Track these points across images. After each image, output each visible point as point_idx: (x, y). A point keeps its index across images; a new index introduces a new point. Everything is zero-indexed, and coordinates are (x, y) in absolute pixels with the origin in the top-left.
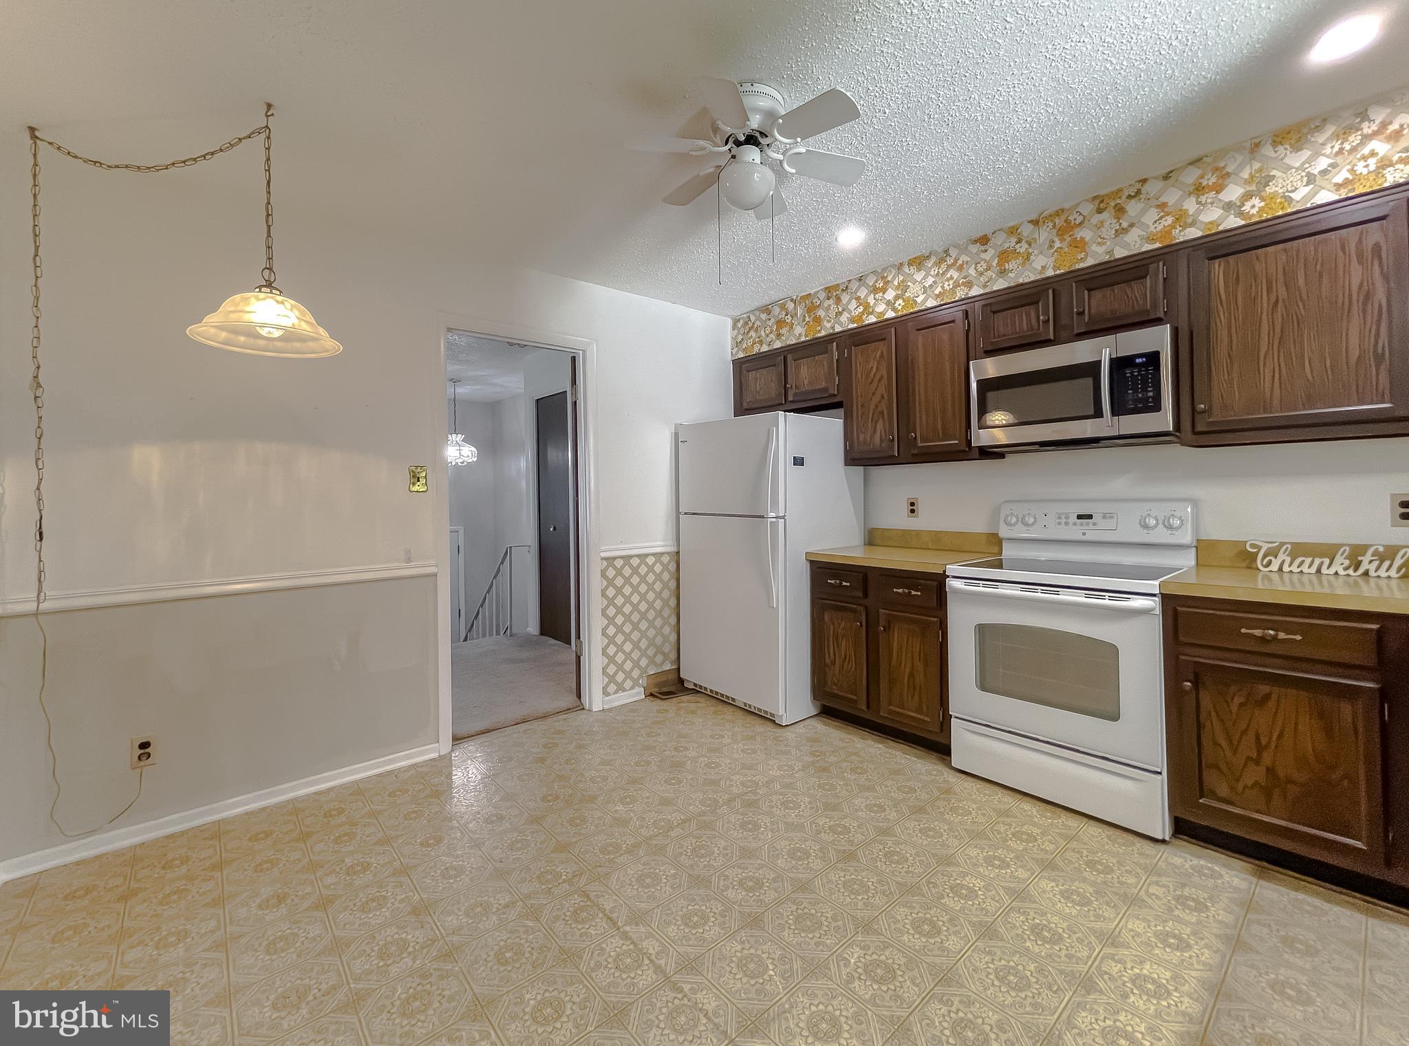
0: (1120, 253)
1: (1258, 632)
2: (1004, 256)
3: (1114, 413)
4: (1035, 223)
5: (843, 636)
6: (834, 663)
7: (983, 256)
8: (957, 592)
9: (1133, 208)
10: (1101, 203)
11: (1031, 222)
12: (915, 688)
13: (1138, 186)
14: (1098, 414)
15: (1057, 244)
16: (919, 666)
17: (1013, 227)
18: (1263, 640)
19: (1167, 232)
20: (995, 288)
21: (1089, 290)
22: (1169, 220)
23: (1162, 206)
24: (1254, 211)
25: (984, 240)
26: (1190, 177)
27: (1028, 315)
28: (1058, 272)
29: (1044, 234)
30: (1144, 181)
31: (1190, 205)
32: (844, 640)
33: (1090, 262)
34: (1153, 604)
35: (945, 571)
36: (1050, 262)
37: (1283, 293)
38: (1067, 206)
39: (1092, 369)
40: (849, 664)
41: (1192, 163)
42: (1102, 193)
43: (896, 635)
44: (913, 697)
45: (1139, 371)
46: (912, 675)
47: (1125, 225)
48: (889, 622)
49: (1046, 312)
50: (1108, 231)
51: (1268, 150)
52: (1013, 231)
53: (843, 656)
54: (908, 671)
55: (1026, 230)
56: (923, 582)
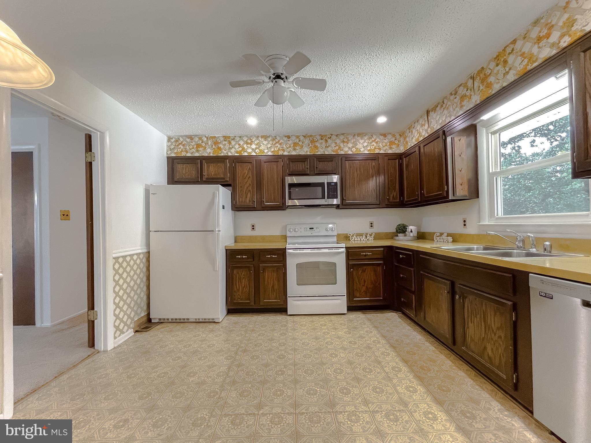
0: (326, 153)
1: (364, 254)
2: (295, 144)
3: (328, 198)
4: (304, 137)
5: (244, 278)
6: (238, 290)
7: (288, 142)
8: (290, 253)
9: (329, 140)
10: (322, 137)
11: (303, 136)
12: (274, 291)
13: (331, 136)
14: (323, 197)
15: (311, 145)
16: (276, 283)
17: (297, 136)
18: (365, 255)
19: (337, 151)
20: (292, 154)
21: (319, 161)
22: (337, 148)
23: (336, 143)
24: (354, 151)
25: (289, 137)
26: (342, 137)
27: (302, 166)
28: (311, 154)
29: (307, 141)
30: (332, 135)
31: (342, 145)
32: (244, 279)
33: (319, 153)
34: (344, 250)
35: (286, 247)
36: (309, 150)
37: (359, 172)
38: (313, 135)
39: (322, 185)
40: (246, 288)
41: (342, 134)
42: (322, 134)
43: (267, 273)
44: (273, 294)
45: (333, 187)
46: (273, 286)
47: (328, 145)
48: (264, 269)
49: (307, 166)
50: (324, 146)
51: (356, 137)
52: (298, 137)
53: (243, 286)
54: (271, 285)
55: (302, 138)
56: (277, 252)
